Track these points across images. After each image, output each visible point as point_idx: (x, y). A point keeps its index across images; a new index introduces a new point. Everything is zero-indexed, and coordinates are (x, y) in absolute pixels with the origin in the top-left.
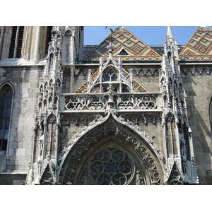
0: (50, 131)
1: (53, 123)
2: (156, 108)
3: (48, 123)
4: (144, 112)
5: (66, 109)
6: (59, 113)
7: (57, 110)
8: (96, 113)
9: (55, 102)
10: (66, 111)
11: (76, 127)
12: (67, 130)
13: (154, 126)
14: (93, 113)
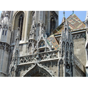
0: (12, 74)
1: (13, 71)
2: (57, 57)
3: (12, 71)
4: (51, 60)
5: (20, 63)
6: (16, 66)
7: (15, 64)
8: (31, 64)
9: (15, 61)
10: (20, 64)
11: (23, 71)
12: (20, 73)
13: (56, 67)
14: (30, 64)
